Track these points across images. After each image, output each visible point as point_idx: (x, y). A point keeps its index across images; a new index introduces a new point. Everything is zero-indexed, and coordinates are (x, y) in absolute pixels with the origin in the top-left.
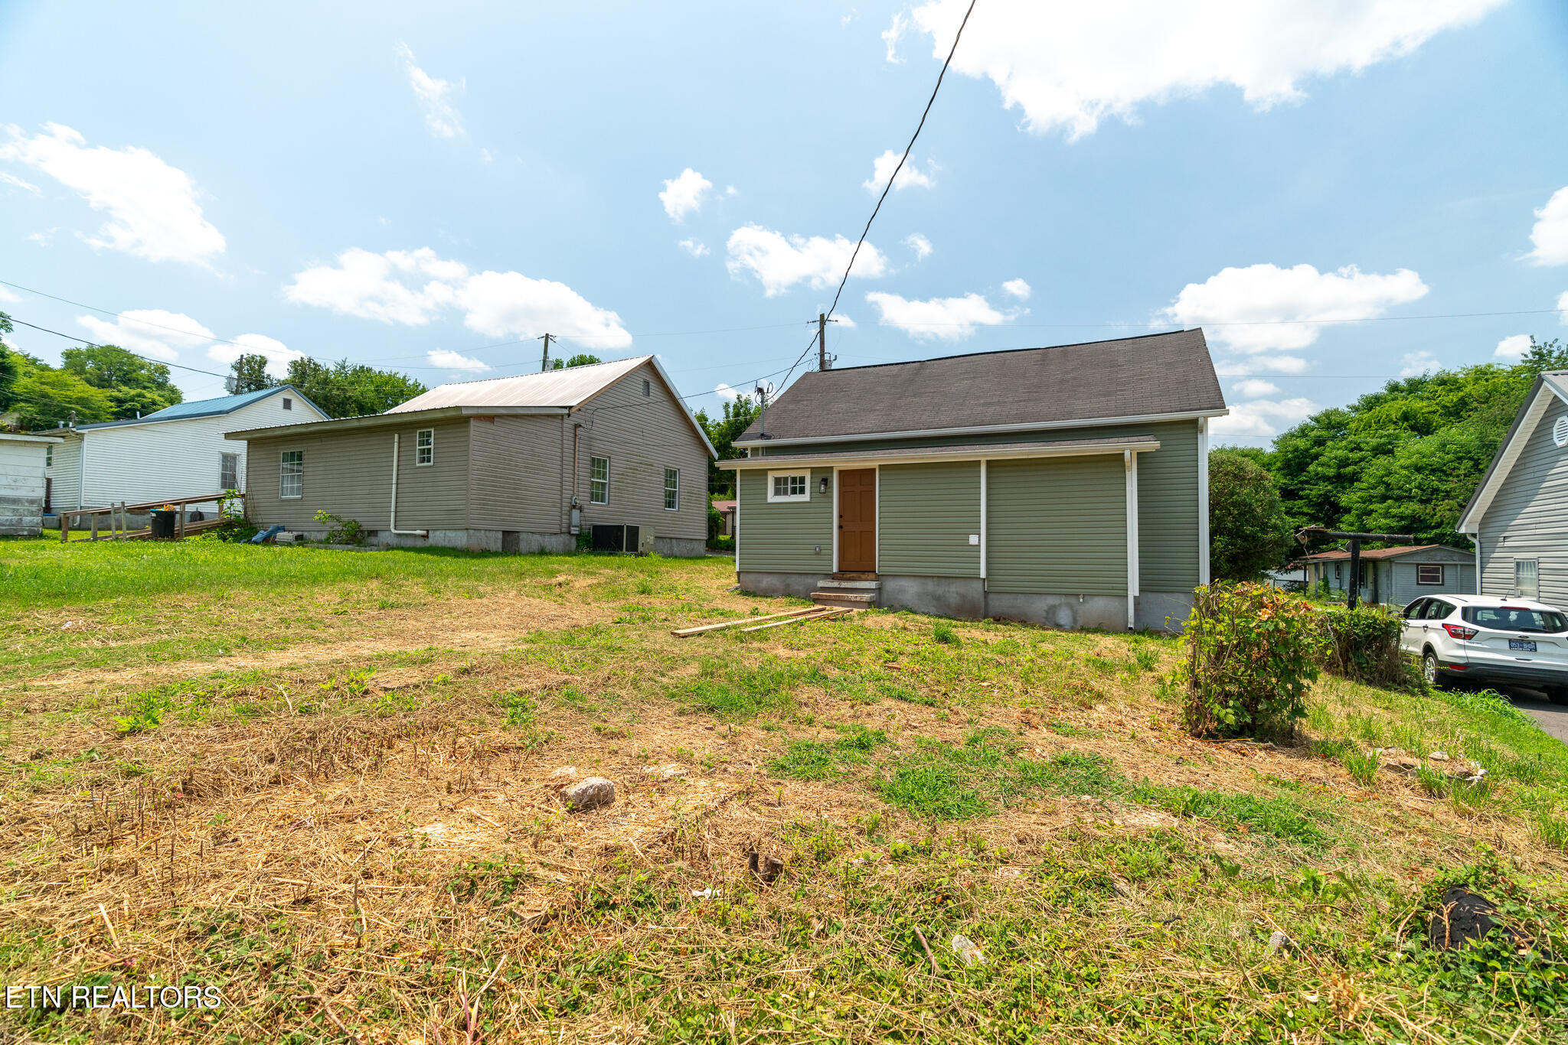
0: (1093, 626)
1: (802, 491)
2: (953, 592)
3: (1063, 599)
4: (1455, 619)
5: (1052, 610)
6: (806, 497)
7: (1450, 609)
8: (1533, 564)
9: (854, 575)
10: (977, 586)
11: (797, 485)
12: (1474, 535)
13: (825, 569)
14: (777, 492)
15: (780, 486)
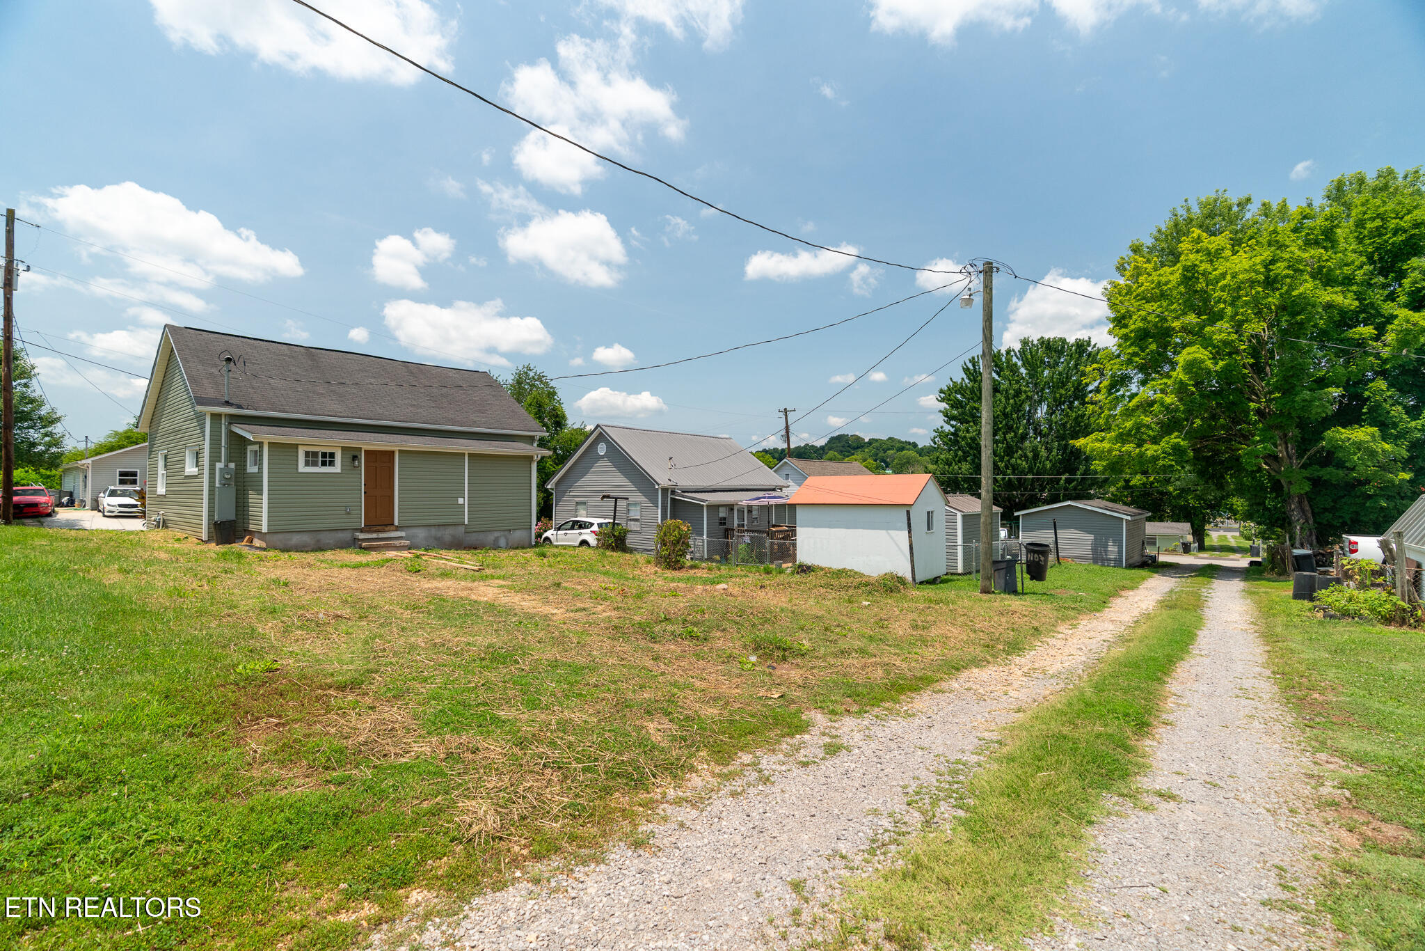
0: (516, 546)
1: (332, 463)
2: (447, 534)
3: (502, 533)
4: (595, 528)
5: (497, 539)
6: (337, 468)
7: (592, 524)
8: (584, 503)
9: (379, 528)
10: (462, 529)
11: (328, 459)
12: (552, 489)
13: (356, 525)
14: (307, 464)
15: (311, 458)
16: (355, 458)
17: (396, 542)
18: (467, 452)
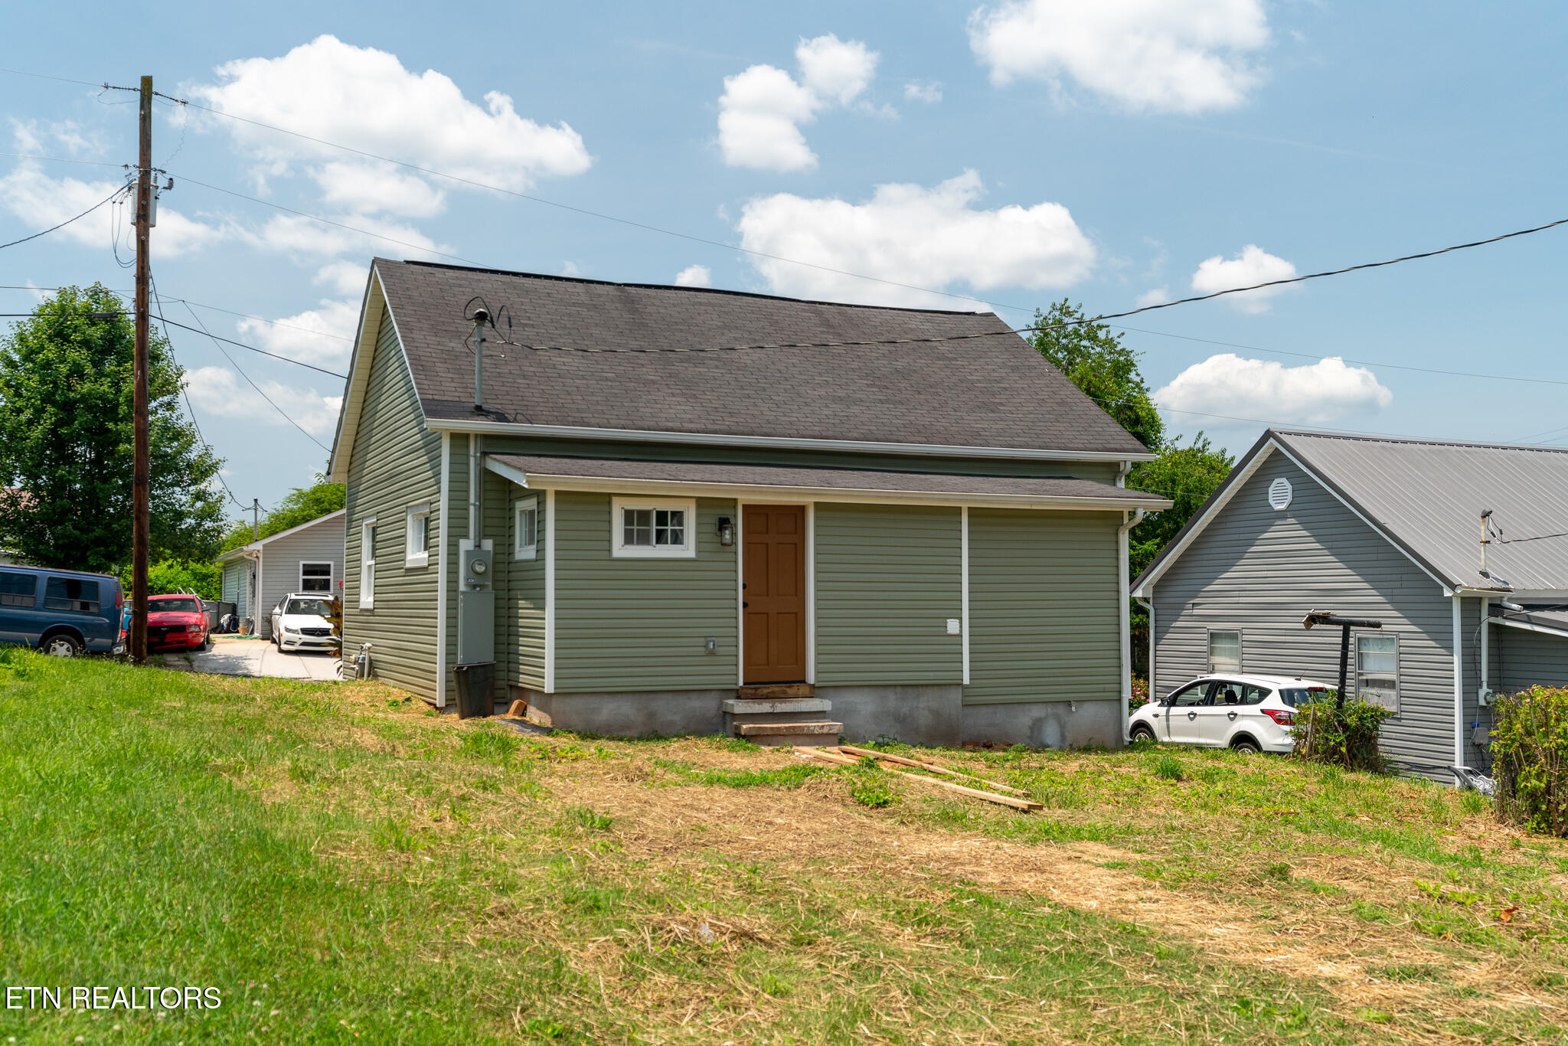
0: (1083, 744)
1: (677, 539)
2: (923, 708)
3: (1050, 709)
4: (1274, 702)
5: (1037, 725)
6: (688, 550)
7: (1264, 693)
8: (1232, 636)
9: (775, 688)
10: (956, 696)
11: (666, 528)
12: (1146, 600)
13: (725, 682)
14: (629, 539)
15: (638, 526)
16: (724, 523)
17: (813, 725)
18: (965, 506)
